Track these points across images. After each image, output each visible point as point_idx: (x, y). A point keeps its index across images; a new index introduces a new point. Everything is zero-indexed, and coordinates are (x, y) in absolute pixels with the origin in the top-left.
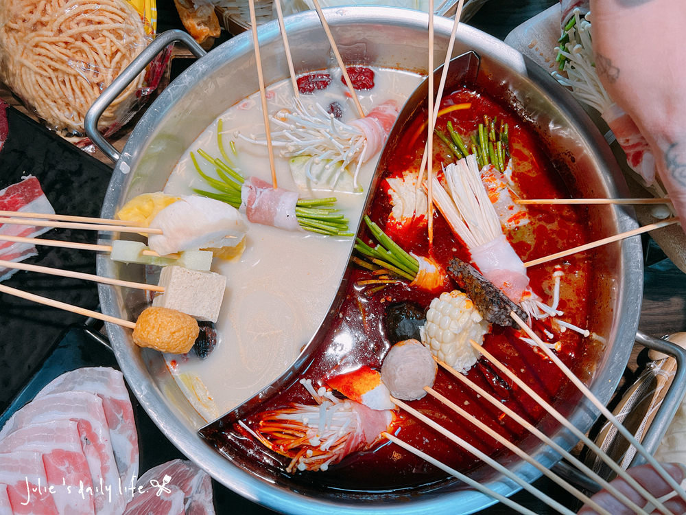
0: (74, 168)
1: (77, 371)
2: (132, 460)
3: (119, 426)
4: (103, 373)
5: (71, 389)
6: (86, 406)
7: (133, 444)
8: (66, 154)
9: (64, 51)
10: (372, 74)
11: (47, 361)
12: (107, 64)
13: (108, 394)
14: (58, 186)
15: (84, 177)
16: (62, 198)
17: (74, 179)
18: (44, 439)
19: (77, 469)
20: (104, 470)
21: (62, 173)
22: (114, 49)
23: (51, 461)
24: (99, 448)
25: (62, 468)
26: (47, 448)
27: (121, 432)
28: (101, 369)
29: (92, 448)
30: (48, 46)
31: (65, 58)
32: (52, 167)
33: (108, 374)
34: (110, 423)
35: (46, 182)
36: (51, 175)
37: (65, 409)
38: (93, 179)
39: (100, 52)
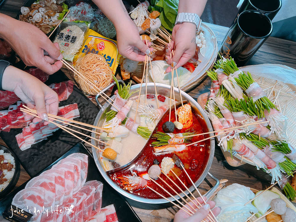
0: (87, 104)
1: (77, 153)
2: (85, 178)
3: (84, 169)
4: (83, 155)
5: (75, 157)
6: (77, 162)
7: (86, 174)
8: (86, 100)
9: (93, 77)
10: (165, 98)
11: (71, 149)
12: (102, 82)
13: (83, 160)
14: (82, 107)
15: (89, 106)
16: (82, 110)
17: (86, 106)
18: (66, 168)
19: (72, 176)
20: (78, 178)
21: (84, 104)
22: (104, 79)
23: (67, 173)
24: (78, 173)
25: (69, 176)
26: (66, 170)
27: (84, 171)
28: (83, 154)
29: (76, 173)
30: (90, 76)
31: (93, 79)
32: (81, 102)
33: (85, 156)
34: (82, 168)
35: (79, 105)
36: (81, 104)
37: (72, 162)
38: (91, 107)
39: (101, 79)
